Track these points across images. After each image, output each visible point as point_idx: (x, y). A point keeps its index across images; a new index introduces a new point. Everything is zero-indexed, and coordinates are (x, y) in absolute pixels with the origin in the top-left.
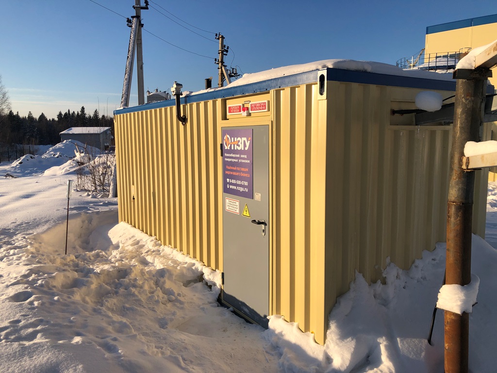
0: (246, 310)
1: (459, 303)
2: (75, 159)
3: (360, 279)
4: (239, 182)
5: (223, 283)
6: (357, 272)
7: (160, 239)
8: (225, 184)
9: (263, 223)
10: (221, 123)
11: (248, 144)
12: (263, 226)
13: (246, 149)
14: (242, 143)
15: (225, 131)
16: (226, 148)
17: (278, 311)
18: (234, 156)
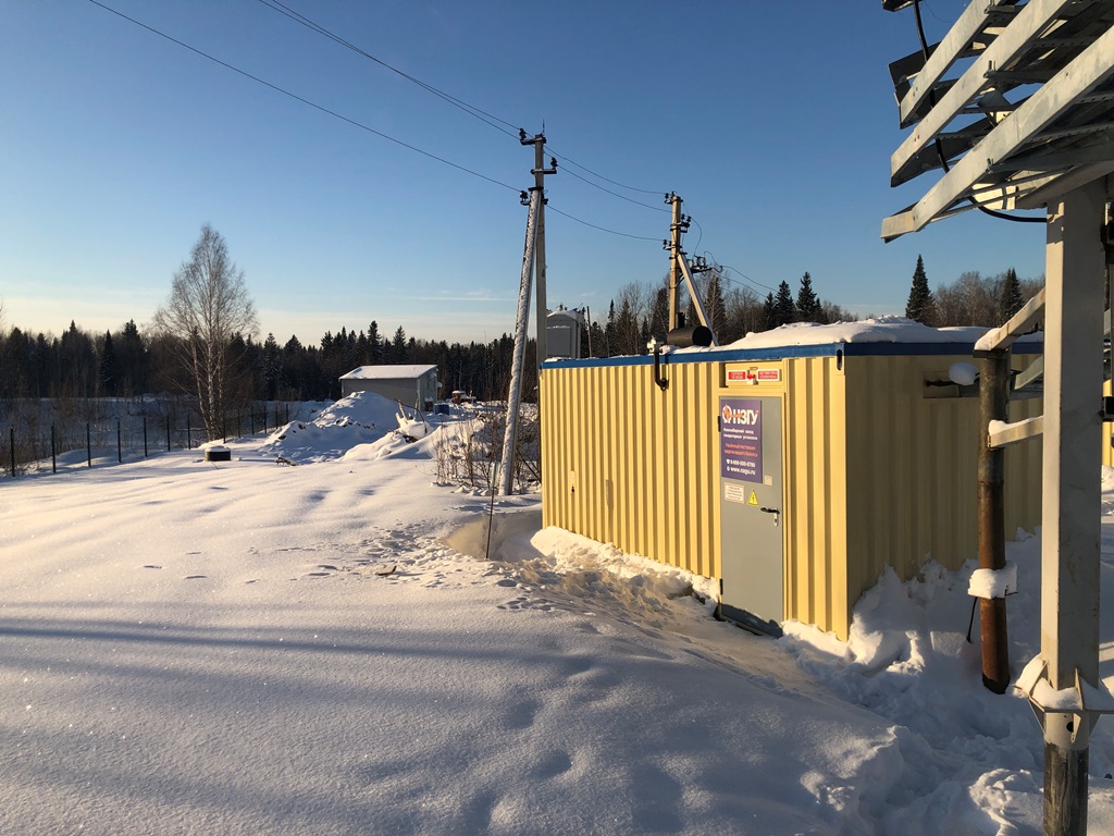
0: (754, 621)
1: (989, 587)
2: (400, 430)
3: (890, 572)
4: (743, 463)
5: (722, 593)
6: (886, 565)
7: (619, 546)
8: (724, 465)
9: (774, 511)
10: (717, 392)
11: (755, 418)
12: (775, 514)
13: (753, 423)
14: (747, 416)
15: (723, 402)
16: (726, 421)
17: (795, 615)
18: (736, 431)
